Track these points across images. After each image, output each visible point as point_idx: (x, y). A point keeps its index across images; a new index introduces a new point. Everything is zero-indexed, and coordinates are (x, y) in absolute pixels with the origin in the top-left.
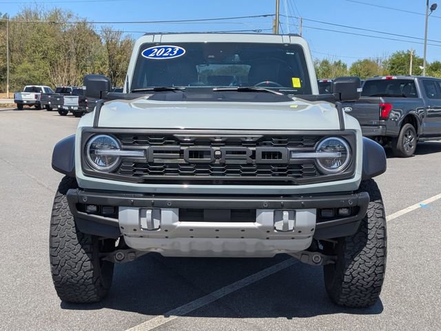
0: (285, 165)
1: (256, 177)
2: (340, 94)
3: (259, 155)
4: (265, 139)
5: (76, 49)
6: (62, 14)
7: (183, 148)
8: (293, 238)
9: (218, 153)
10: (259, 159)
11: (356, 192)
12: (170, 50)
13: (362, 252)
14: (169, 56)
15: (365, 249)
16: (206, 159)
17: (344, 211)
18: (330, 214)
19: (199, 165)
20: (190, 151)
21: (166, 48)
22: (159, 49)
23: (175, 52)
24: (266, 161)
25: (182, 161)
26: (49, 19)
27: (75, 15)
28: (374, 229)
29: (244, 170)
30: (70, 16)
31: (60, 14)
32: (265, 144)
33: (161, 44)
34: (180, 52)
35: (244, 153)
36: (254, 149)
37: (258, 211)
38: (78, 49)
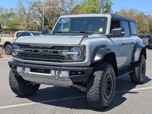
0: (59, 56)
1: (51, 59)
2: (114, 34)
3: (52, 52)
4: (54, 47)
5: (138, 22)
6: (134, 10)
7: (32, 49)
8: (63, 81)
9: (41, 51)
10: (52, 54)
11: (88, 67)
12: (66, 20)
13: (91, 88)
14: (65, 22)
15: (92, 87)
16: (38, 53)
17: (80, 73)
18: (74, 73)
19: (36, 55)
20: (34, 50)
21: (65, 19)
22: (63, 20)
23: (67, 21)
24: (54, 54)
25: (32, 53)
26: (129, 12)
27: (138, 10)
28: (96, 81)
29: (48, 57)
30: (136, 11)
31: (133, 10)
32: (54, 49)
33: (65, 18)
34: (69, 20)
35: (48, 51)
36: (50, 50)
37: (51, 70)
38: (139, 22)
